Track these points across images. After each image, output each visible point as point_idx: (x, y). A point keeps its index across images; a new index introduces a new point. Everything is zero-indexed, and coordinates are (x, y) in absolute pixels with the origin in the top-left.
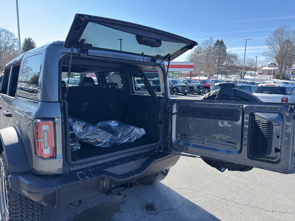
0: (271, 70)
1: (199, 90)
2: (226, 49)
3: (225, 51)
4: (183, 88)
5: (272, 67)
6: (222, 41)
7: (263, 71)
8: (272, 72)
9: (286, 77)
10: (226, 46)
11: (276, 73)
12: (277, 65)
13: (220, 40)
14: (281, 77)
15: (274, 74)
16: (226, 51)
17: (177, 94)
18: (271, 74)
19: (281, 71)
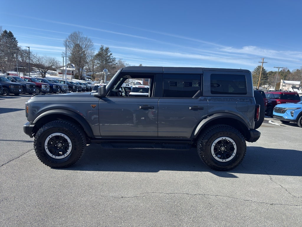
0: (70, 71)
1: (32, 90)
2: (17, 43)
3: (16, 46)
4: (17, 87)
5: (70, 67)
6: (10, 33)
7: (62, 70)
8: (71, 72)
9: (83, 78)
10: (16, 39)
11: (74, 73)
12: (74, 66)
13: (8, 32)
14: (79, 78)
15: (73, 74)
16: (18, 46)
17: (8, 95)
18: (70, 74)
19: (79, 72)
